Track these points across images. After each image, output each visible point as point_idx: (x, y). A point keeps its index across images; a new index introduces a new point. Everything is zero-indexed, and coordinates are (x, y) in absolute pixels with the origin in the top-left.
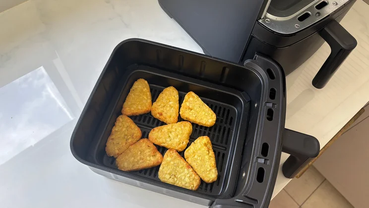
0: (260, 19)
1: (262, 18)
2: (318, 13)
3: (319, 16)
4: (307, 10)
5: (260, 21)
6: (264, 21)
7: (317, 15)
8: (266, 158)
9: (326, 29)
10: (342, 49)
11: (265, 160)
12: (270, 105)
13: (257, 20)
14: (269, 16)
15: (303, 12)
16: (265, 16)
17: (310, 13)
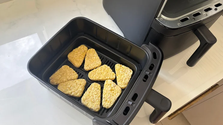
0: (157, 17)
1: (158, 17)
2: (194, 18)
3: (194, 20)
4: (187, 16)
5: (157, 19)
6: (159, 19)
7: (193, 19)
8: (133, 102)
9: (198, 29)
10: (207, 43)
11: (133, 103)
12: (148, 73)
13: (155, 18)
14: (163, 16)
15: (184, 17)
16: (160, 16)
17: (188, 18)
